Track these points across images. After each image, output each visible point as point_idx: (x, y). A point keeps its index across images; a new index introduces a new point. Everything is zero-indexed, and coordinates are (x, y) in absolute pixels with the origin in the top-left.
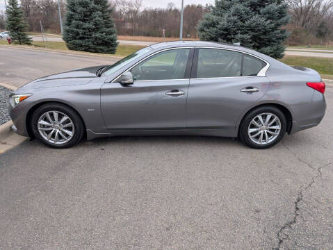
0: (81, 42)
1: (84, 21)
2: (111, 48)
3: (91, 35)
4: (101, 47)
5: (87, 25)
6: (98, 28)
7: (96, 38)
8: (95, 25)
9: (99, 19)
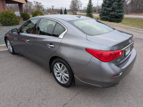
0: (105, 16)
1: (108, 7)
2: (119, 19)
3: (109, 13)
4: (113, 19)
5: (109, 9)
6: (114, 10)
7: (112, 15)
8: (113, 9)
9: (115, 5)
